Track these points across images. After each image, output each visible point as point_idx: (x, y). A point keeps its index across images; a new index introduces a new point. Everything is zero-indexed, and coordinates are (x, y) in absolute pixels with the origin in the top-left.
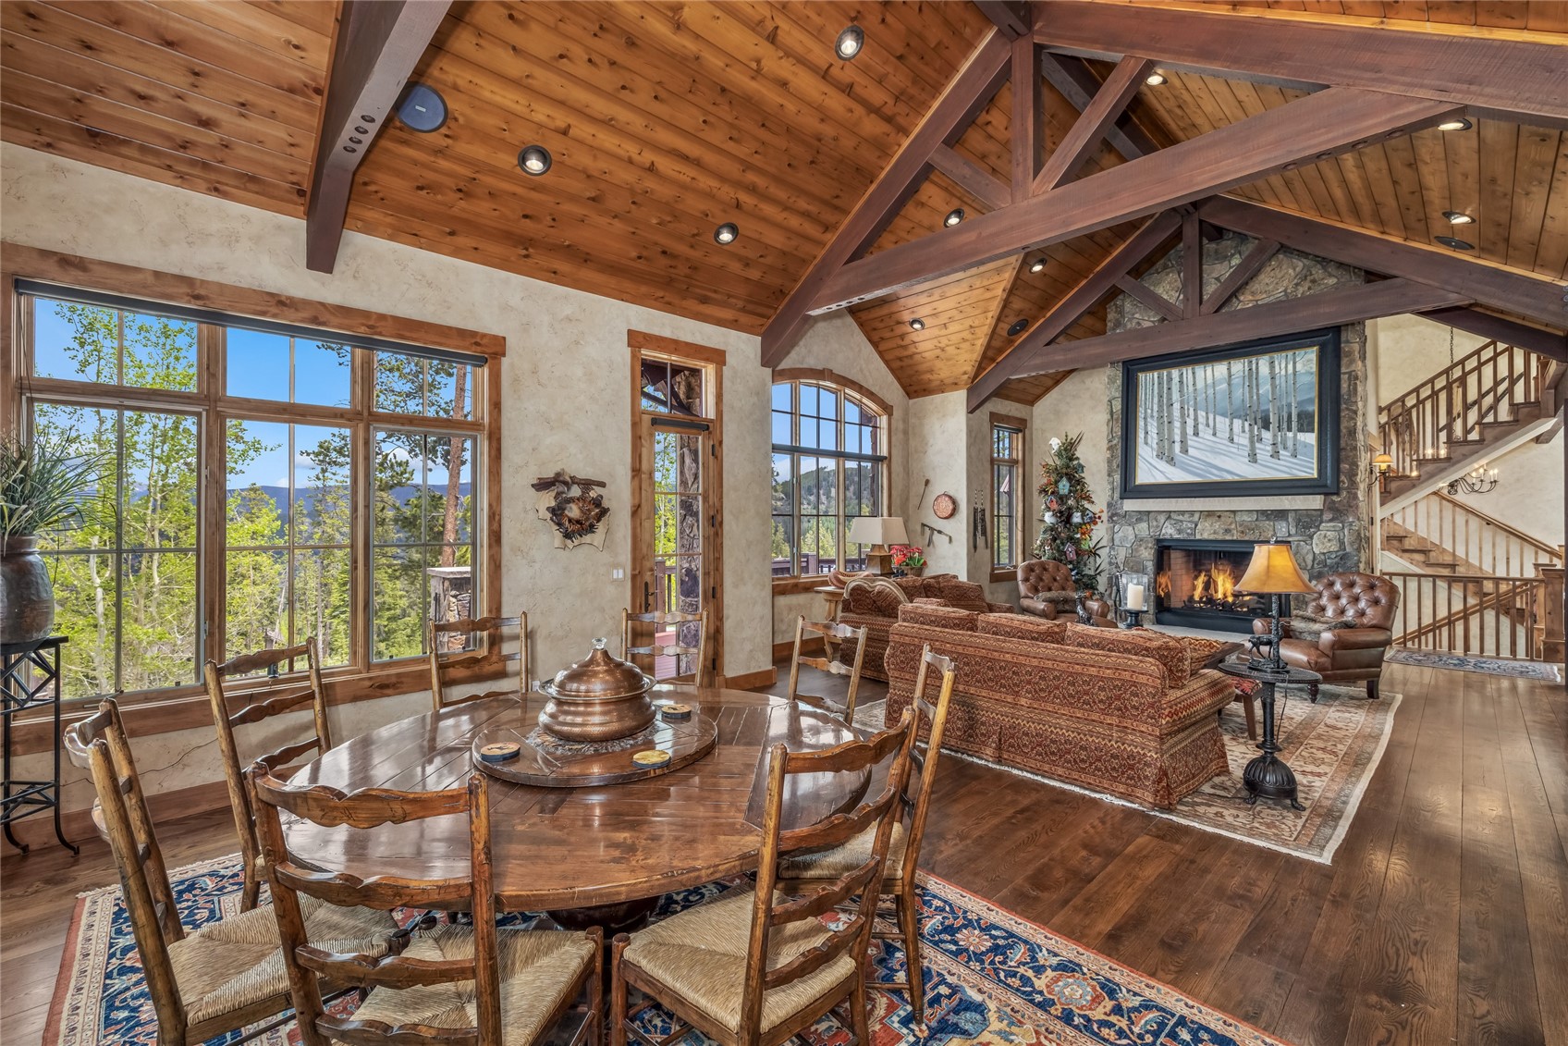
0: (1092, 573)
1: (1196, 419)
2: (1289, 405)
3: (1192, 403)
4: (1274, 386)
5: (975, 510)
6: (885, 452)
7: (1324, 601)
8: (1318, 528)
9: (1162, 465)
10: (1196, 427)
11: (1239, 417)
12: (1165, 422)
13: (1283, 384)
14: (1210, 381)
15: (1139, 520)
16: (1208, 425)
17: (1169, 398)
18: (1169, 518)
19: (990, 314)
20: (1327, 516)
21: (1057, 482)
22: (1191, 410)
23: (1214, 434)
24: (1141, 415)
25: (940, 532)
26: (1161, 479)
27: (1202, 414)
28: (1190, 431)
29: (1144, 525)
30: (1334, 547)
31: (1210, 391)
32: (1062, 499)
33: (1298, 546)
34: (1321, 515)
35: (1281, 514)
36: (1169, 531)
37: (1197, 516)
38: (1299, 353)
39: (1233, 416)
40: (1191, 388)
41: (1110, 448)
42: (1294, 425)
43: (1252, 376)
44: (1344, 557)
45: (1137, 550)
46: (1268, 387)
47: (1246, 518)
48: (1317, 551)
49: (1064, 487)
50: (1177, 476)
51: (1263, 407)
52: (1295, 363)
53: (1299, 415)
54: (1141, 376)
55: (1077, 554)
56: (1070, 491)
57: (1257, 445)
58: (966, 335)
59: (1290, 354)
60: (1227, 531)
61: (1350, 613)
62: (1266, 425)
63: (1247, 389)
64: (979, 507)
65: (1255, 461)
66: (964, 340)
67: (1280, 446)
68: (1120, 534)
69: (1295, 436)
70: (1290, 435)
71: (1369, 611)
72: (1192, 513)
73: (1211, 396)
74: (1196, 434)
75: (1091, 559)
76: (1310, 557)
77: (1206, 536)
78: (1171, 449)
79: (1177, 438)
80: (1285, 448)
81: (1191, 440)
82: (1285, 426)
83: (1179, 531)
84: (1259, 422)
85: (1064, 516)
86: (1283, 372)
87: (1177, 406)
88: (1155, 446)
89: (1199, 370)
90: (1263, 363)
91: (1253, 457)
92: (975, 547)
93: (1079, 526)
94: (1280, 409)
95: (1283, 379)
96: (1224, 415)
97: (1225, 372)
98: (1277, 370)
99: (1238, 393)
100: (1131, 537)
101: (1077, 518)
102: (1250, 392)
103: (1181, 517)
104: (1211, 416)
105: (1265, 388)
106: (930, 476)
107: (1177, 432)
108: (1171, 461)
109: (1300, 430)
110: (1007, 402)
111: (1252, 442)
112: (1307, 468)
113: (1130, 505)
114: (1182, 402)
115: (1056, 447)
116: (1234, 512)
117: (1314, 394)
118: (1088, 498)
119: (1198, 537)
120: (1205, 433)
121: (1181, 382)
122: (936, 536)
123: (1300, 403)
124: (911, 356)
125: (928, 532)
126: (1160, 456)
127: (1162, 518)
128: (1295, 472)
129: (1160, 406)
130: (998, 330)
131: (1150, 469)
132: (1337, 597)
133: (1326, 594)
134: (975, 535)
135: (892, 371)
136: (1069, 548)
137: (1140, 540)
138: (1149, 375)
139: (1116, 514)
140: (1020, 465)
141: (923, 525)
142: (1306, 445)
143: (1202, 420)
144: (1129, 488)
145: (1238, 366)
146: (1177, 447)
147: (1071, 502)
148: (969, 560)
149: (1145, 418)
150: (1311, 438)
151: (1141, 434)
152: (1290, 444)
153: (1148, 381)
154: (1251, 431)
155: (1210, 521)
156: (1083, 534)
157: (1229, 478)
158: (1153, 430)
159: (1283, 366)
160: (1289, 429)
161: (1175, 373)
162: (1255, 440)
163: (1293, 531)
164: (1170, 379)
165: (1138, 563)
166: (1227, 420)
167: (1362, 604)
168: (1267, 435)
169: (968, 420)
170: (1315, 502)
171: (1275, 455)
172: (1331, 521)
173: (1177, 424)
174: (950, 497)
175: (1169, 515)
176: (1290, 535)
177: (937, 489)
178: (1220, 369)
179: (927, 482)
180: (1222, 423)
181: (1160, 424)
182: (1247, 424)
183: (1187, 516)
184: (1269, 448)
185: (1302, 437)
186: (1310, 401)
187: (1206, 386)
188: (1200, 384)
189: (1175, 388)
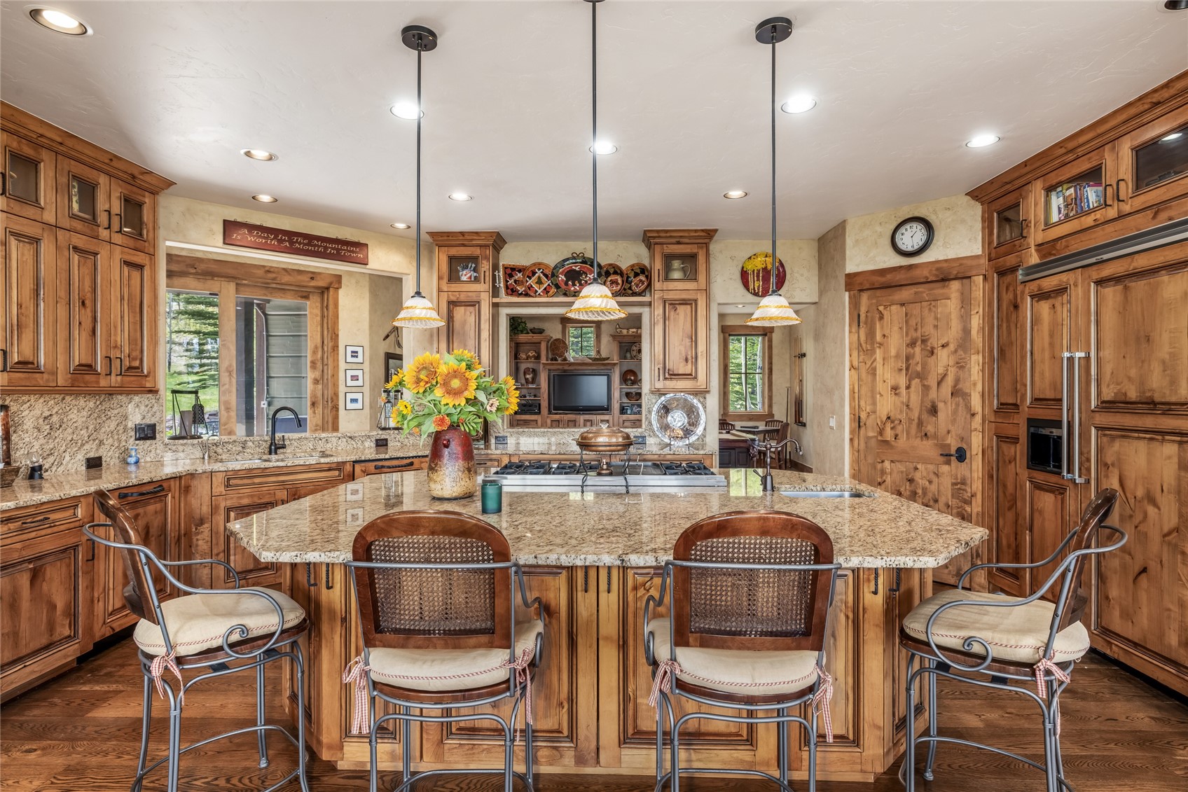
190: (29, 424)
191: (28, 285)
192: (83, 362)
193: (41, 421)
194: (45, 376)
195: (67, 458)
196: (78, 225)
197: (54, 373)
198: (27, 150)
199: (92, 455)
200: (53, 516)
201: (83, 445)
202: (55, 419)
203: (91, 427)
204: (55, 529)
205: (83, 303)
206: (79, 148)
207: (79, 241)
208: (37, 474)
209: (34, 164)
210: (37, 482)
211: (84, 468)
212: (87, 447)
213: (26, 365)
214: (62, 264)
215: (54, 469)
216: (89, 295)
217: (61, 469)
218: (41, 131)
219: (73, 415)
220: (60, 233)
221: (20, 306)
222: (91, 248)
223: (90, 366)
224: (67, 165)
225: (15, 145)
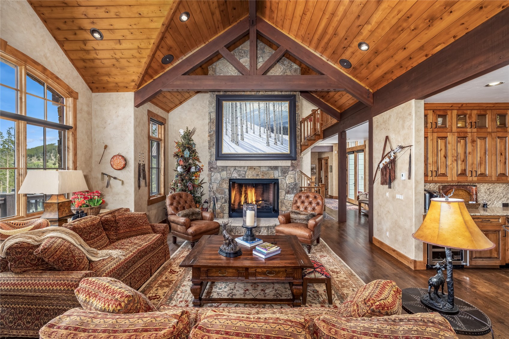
0: (199, 195)
1: (247, 126)
2: (280, 123)
3: (245, 118)
4: (275, 115)
5: (139, 165)
6: (70, 123)
7: (299, 204)
8: (288, 173)
9: (233, 145)
10: (247, 129)
11: (263, 127)
12: (234, 126)
13: (278, 115)
14: (252, 109)
15: (223, 170)
16: (251, 129)
17: (236, 115)
18: (235, 169)
19: (152, 41)
20: (291, 169)
21: (183, 151)
22: (245, 121)
23: (254, 133)
24: (224, 121)
25: (115, 178)
26: (233, 152)
27: (249, 123)
28: (244, 130)
29: (225, 173)
30: (293, 181)
31: (252, 114)
32: (186, 160)
33: (282, 181)
34: (289, 168)
35: (276, 168)
36: (235, 175)
37: (246, 168)
38: (283, 103)
39: (261, 125)
40: (245, 112)
41: (210, 136)
42: (282, 131)
43: (267, 109)
44: (296, 185)
45: (221, 184)
46: (273, 115)
47: (264, 170)
48: (287, 183)
49: (187, 154)
50: (240, 150)
51: (271, 123)
52: (281, 107)
53: (283, 128)
54: (224, 103)
55: (193, 187)
56: (190, 156)
57: (270, 139)
58: (135, 53)
59: (280, 102)
60: (258, 175)
61: (309, 209)
62: (272, 131)
63: (265, 115)
64: (141, 163)
65: (269, 146)
66: (134, 57)
67: (277, 140)
68: (214, 177)
69: (282, 136)
70: (280, 135)
71: (316, 208)
72: (244, 167)
73: (252, 116)
74: (247, 132)
75: (199, 189)
76: (285, 185)
77: (250, 177)
78: (237, 138)
79: (240, 133)
80: (279, 141)
81: (245, 135)
82: (279, 132)
83: (239, 175)
84: (270, 129)
85: (187, 169)
86: (278, 110)
87: (239, 119)
88: (230, 136)
89: (248, 103)
90: (271, 104)
91: (268, 144)
92: (139, 187)
93: (194, 173)
94: (277, 124)
95: (278, 112)
96: (257, 125)
97: (258, 106)
98: (276, 109)
99: (262, 116)
100: (219, 178)
101: (193, 169)
102: (267, 116)
103: (240, 169)
104: (253, 125)
105: (272, 115)
106: (107, 142)
107: (239, 130)
108: (237, 143)
109: (284, 134)
110: (157, 107)
111: (268, 138)
112: (286, 150)
113: (220, 163)
114: (241, 117)
115: (183, 134)
116: (260, 167)
117: (288, 120)
118: (198, 160)
119: (246, 178)
120: (250, 132)
121: (241, 108)
122: (112, 181)
123: (284, 123)
124: (92, 60)
125: (106, 178)
126: (233, 141)
127: (232, 169)
128: (282, 151)
129: (232, 118)
130: (156, 56)
131: (228, 147)
132: (303, 202)
133: (298, 201)
134: (139, 179)
135: (78, 69)
136: (189, 184)
137: (223, 180)
138: (228, 103)
139: (212, 168)
140: (163, 142)
141: (103, 174)
142: (286, 140)
143: (249, 126)
144: (220, 156)
145: (262, 104)
146: (239, 137)
147: (191, 161)
148: (136, 195)
149: (226, 123)
150: (287, 137)
151: (224, 130)
152: (280, 139)
153: (227, 105)
154: (267, 133)
155: (251, 171)
156: (196, 177)
157: (260, 152)
158: (229, 129)
159: (278, 107)
160: (280, 133)
161: (238, 103)
162: (269, 137)
163: (280, 175)
164: (236, 107)
165: (222, 190)
166: (259, 127)
167: (314, 205)
168: (273, 135)
169: (135, 111)
170: (288, 163)
171: (276, 143)
172: (292, 170)
173: (239, 127)
174: (123, 157)
175: (235, 167)
176: (279, 176)
177: (113, 151)
178: (256, 105)
179: (106, 147)
180: (257, 128)
181: (233, 126)
182: (266, 130)
183: (242, 168)
184: (274, 140)
185: (284, 136)
186: (286, 122)
187: (251, 111)
188: (248, 111)
189: (238, 111)
190: (483, 191)
191: (483, 151)
192: (501, 173)
193: (487, 190)
194: (488, 178)
195: (496, 202)
196: (499, 130)
197: (491, 177)
198: (483, 113)
199: (505, 202)
200: (491, 220)
201: (501, 199)
202: (491, 190)
203: (504, 193)
204: (492, 224)
205: (501, 154)
206: (500, 105)
207: (500, 134)
208: (485, 206)
209: (485, 115)
210: (485, 208)
211: (502, 206)
212: (503, 199)
213: (482, 175)
214: (493, 143)
215: (491, 205)
216: (503, 151)
217: (493, 206)
218: (487, 106)
219: (498, 189)
220: (493, 134)
221: (480, 158)
222: (505, 136)
223: (504, 174)
224: (495, 112)
225: (479, 112)
